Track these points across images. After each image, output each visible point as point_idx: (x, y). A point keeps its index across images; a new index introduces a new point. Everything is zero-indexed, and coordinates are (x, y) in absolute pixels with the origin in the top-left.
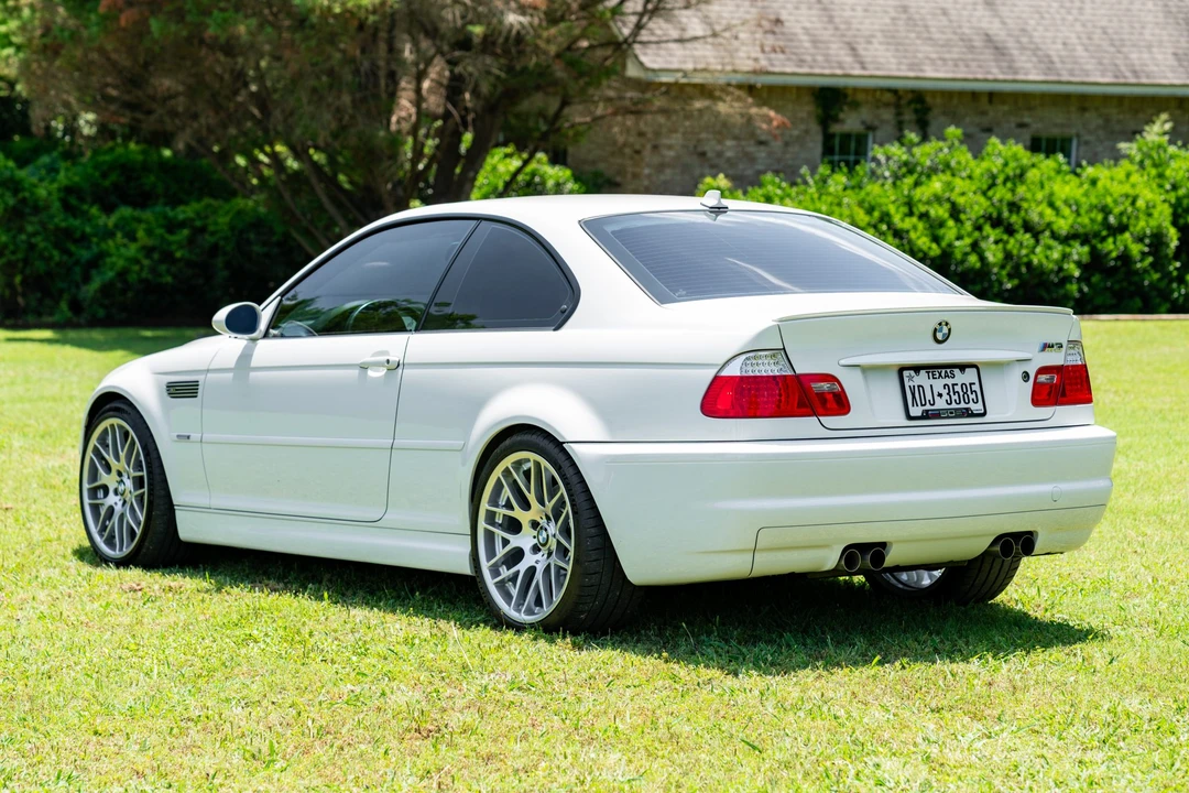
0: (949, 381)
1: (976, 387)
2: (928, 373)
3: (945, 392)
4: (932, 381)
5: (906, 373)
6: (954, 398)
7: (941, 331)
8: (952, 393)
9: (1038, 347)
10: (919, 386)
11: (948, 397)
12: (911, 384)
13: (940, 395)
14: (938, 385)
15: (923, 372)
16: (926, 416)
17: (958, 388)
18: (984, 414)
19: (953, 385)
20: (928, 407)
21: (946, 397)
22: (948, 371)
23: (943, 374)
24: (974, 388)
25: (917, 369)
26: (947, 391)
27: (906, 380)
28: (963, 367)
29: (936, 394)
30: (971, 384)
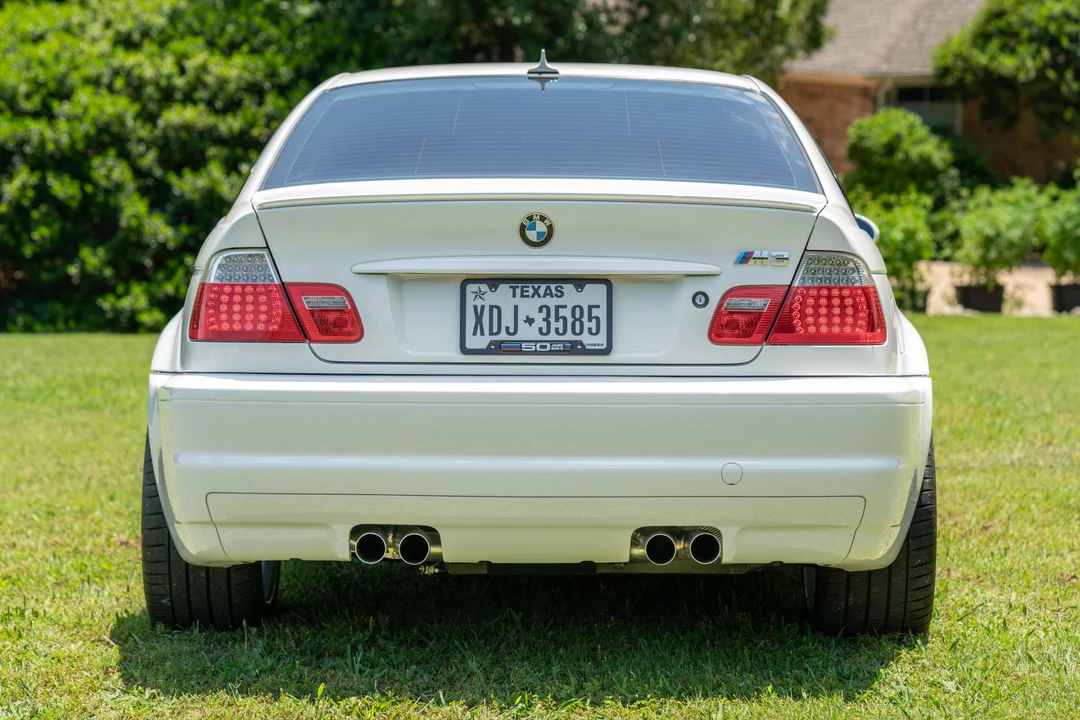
0: (552, 302)
1: (601, 313)
2: (514, 288)
3: (539, 318)
4: (518, 300)
5: (471, 288)
6: (554, 324)
7: (533, 227)
8: (552, 319)
9: (735, 256)
10: (491, 307)
11: (544, 325)
12: (479, 303)
13: (530, 321)
14: (530, 306)
15: (504, 288)
16: (496, 348)
17: (566, 313)
18: (607, 351)
19: (557, 308)
20: (503, 336)
21: (540, 323)
22: (553, 286)
23: (542, 291)
24: (595, 312)
25: (493, 282)
26: (544, 315)
27: (470, 297)
28: (580, 282)
29: (522, 318)
30: (590, 308)
